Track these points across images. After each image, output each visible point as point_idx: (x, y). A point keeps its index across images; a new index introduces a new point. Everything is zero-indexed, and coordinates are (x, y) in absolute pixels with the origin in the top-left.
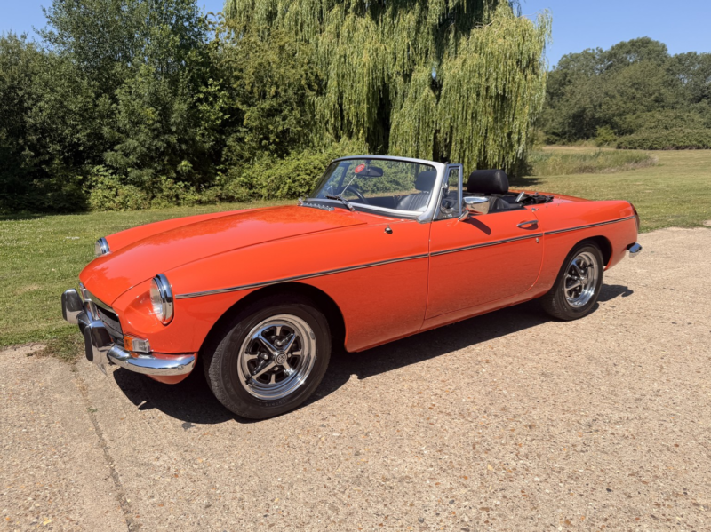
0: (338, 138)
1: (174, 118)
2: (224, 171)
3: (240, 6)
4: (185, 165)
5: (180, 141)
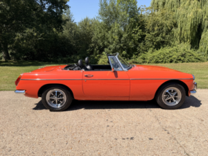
0: (181, 42)
1: (123, 39)
2: (137, 54)
3: (156, 1)
4: (124, 52)
5: (124, 45)
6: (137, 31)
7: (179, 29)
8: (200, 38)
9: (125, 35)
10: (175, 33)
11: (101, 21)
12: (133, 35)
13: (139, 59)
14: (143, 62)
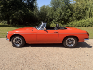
0: (90, 17)
1: (62, 15)
4: (63, 22)
5: (62, 18)
6: (69, 12)
7: (89, 11)
9: (63, 13)
10: (87, 13)
11: (51, 6)
12: (67, 13)
13: (69, 25)
14: (72, 26)
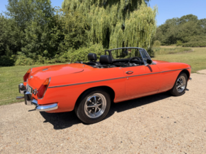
0: (94, 44)
2: (58, 54)
5: (44, 45)
6: (56, 31)
7: (92, 31)
8: (109, 40)
10: (89, 35)
11: (9, 17)
12: (52, 34)
13: (61, 58)
